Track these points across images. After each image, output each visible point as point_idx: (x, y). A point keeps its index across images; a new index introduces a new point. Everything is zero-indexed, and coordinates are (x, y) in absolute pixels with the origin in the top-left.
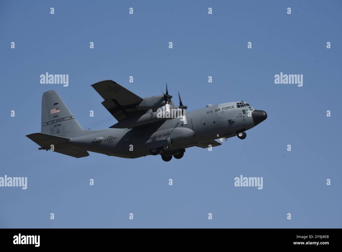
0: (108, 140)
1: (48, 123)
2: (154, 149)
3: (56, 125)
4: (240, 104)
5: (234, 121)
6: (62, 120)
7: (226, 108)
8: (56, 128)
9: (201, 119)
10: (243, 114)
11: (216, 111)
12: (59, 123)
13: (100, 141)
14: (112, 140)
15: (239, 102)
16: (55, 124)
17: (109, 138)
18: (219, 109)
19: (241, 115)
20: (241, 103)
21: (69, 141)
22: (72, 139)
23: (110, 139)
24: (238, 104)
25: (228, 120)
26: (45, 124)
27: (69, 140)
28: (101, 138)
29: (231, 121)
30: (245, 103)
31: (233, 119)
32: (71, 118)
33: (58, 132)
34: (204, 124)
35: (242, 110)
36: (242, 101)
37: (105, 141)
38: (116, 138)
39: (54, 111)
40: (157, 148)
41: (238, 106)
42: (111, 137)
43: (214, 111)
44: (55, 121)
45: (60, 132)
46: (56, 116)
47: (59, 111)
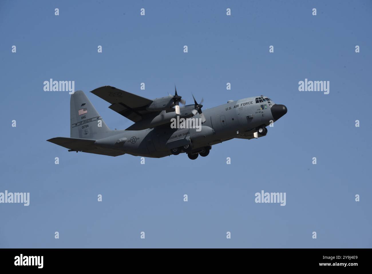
0: (132, 141)
1: (76, 125)
2: (175, 149)
3: (84, 127)
4: (259, 100)
5: (252, 118)
6: (90, 121)
7: (244, 104)
8: (84, 129)
9: (221, 116)
10: (262, 109)
11: (235, 107)
12: (87, 124)
13: (123, 142)
14: (135, 140)
15: (258, 97)
16: (83, 125)
17: (132, 138)
18: (238, 106)
19: (260, 111)
20: (260, 98)
21: (95, 143)
22: (97, 141)
23: (133, 140)
24: (257, 99)
25: (246, 117)
26: (74, 125)
27: (95, 141)
28: (125, 139)
29: (249, 117)
30: (264, 97)
31: (251, 115)
32: (98, 118)
33: (86, 134)
34: (223, 121)
35: (261, 105)
36: (262, 96)
37: (128, 141)
38: (139, 138)
39: (82, 112)
40: (177, 148)
41: (257, 102)
42: (134, 138)
43: (232, 107)
44: (83, 122)
45: (88, 133)
46: (83, 117)
47: (86, 112)
